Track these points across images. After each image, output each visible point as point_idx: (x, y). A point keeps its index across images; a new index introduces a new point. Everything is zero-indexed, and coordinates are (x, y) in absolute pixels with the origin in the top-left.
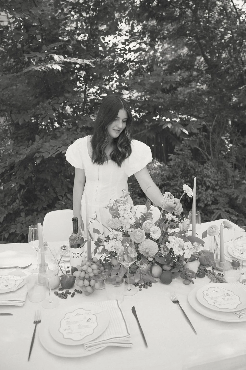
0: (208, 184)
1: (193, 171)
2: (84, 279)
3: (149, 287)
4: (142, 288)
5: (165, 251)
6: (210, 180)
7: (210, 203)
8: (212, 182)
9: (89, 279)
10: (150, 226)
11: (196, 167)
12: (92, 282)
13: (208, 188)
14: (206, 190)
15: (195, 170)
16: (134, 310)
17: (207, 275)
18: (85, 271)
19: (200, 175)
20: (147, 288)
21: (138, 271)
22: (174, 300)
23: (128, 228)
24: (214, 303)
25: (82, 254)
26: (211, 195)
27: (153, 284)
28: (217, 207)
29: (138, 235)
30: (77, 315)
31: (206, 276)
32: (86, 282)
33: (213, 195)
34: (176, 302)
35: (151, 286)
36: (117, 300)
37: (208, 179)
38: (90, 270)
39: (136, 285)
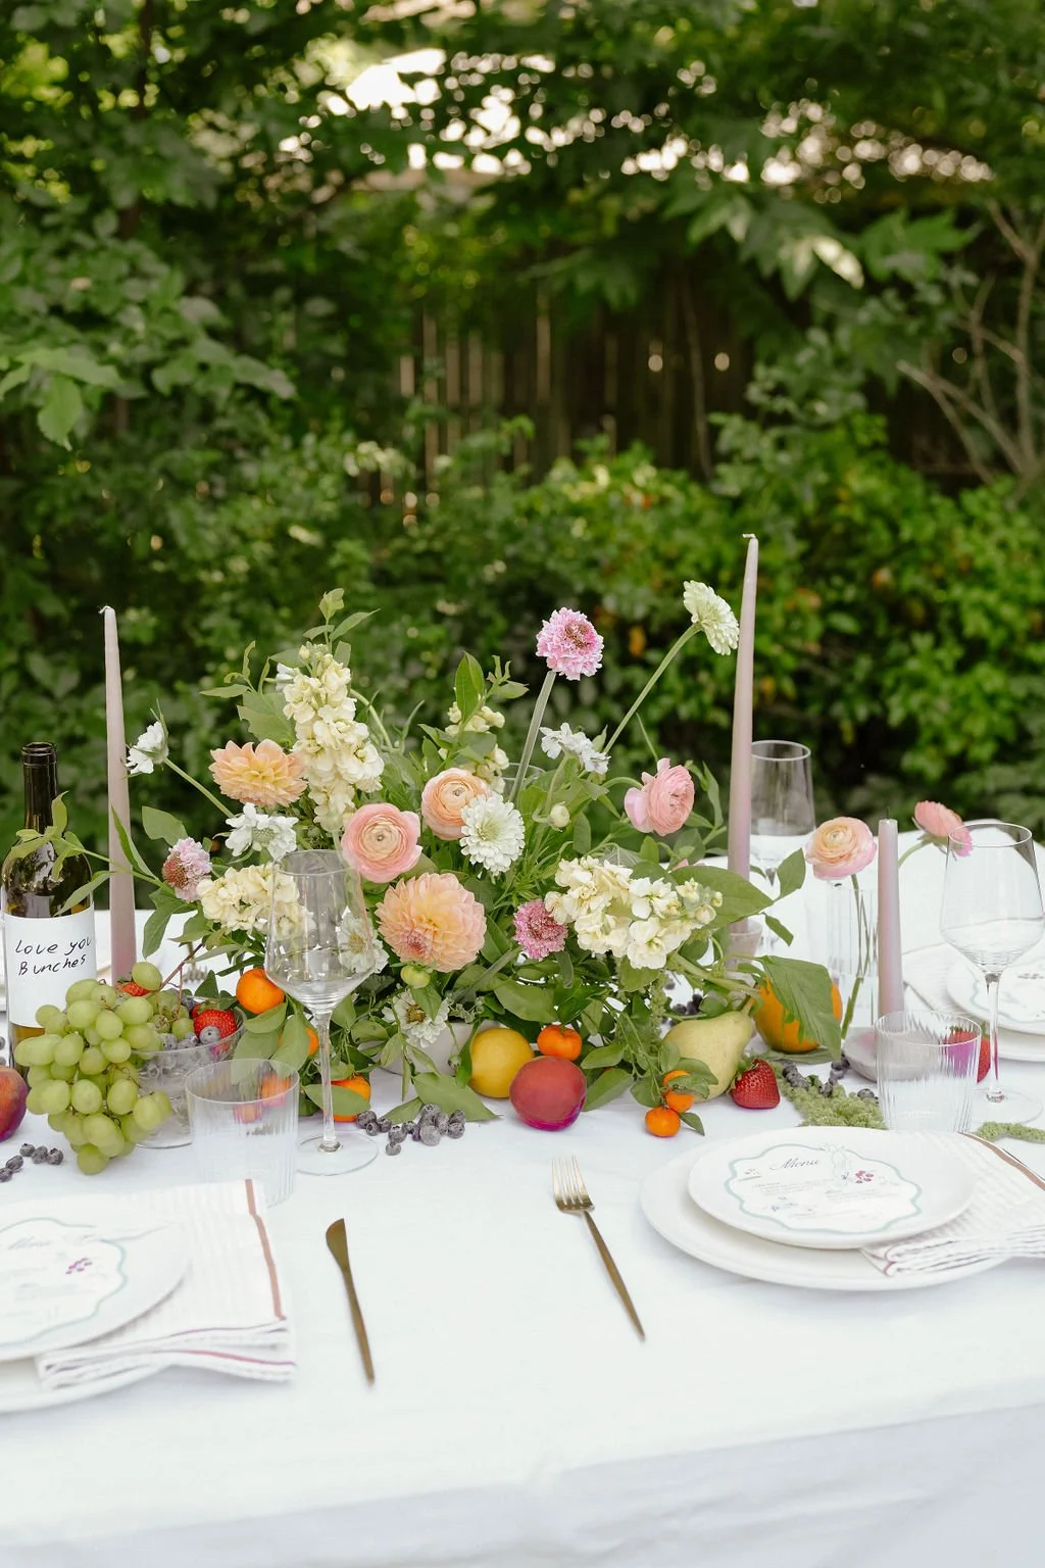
0: (975, 624)
1: (884, 536)
2: (75, 1074)
3: (446, 1140)
4: (408, 1143)
5: (537, 935)
6: (991, 598)
7: (984, 751)
8: (1008, 612)
9: (106, 1077)
10: (462, 795)
11: (907, 512)
12: (122, 1092)
13: (974, 651)
14: (963, 667)
15: (894, 529)
16: (337, 1235)
17: (792, 1099)
18: (82, 1033)
19: (930, 564)
20: (431, 1141)
21: (389, 1053)
22: (566, 1193)
23: (342, 808)
24: (774, 1209)
25: (77, 954)
26: (991, 699)
27: (469, 1127)
28: (1026, 780)
29: (380, 838)
30: (20, 1244)
31: (784, 1104)
32: (87, 1094)
33: (1005, 704)
34: (579, 1205)
35: (455, 1135)
36: (249, 1183)
37: (976, 594)
38: (109, 1025)
39: (373, 1125)
